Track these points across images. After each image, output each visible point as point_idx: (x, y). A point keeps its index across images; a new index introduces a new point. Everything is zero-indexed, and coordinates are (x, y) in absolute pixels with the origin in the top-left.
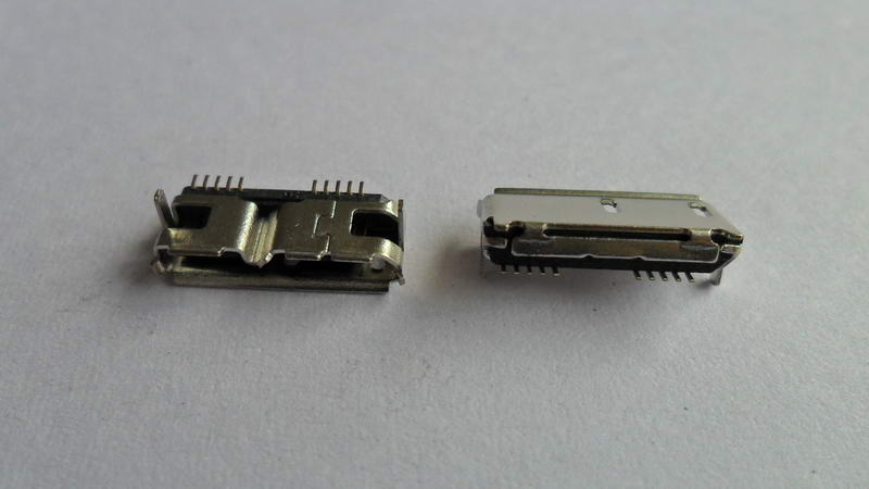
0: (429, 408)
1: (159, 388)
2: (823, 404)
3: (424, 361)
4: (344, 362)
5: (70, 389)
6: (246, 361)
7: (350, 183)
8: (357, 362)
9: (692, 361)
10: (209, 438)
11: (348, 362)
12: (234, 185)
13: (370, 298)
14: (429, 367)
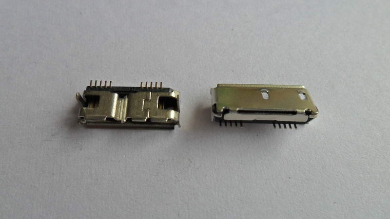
0: (192, 180)
1: (87, 173)
2: (342, 175)
3: (189, 160)
4: (158, 160)
5: (53, 174)
6: (120, 161)
7: (156, 83)
8: (163, 161)
9: (294, 158)
10: (109, 194)
11: (159, 160)
12: (108, 85)
13: (167, 132)
14: (191, 162)
